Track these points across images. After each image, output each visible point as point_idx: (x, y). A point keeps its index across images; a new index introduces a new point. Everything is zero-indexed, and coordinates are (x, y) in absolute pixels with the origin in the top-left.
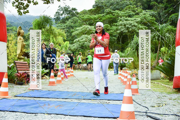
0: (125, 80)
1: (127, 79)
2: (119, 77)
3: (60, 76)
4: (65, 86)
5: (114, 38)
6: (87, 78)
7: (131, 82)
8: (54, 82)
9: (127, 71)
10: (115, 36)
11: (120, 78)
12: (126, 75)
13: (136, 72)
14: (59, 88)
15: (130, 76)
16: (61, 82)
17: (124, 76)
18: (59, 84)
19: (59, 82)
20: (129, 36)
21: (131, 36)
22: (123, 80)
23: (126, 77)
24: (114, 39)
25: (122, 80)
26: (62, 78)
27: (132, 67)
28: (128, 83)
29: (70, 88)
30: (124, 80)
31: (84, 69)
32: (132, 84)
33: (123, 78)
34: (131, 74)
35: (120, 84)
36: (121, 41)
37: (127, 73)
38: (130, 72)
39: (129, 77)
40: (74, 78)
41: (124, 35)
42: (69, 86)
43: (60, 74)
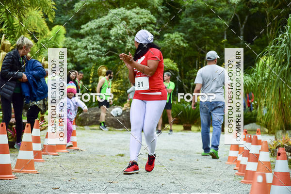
0: (252, 166)
1: (256, 164)
2: (229, 157)
3: (28, 147)
4: (47, 180)
6: (122, 156)
7: (269, 178)
8: (9, 166)
9: (260, 137)
10: (223, 16)
11: (235, 159)
12: (254, 149)
13: (290, 143)
14: (24, 186)
15: (268, 154)
16: (33, 168)
17: (246, 153)
18: (25, 173)
19: (26, 165)
22: (245, 166)
23: (255, 158)
24: (219, 26)
25: (242, 168)
26: (38, 155)
27: (277, 122)
28: (260, 179)
29: (62, 187)
30: (247, 169)
31: (112, 126)
32: (274, 183)
33: (243, 160)
34: (274, 148)
35: (231, 179)
36: (242, 33)
37: (257, 142)
38: (269, 139)
39: (265, 157)
40: (78, 154)
41: (254, 13)
42: (57, 182)
43: (31, 140)
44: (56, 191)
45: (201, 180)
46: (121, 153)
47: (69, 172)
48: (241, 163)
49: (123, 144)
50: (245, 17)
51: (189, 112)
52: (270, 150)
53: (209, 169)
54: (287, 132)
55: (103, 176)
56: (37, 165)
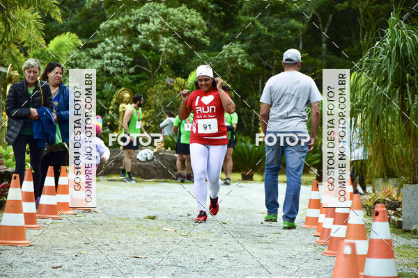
0: (339, 231)
1: (345, 227)
2: (307, 218)
4: (44, 255)
5: (293, 21)
6: (153, 218)
7: (362, 247)
10: (298, 16)
13: (394, 196)
14: (11, 265)
15: (362, 213)
16: (24, 239)
17: (331, 212)
18: (12, 245)
20: (367, 16)
21: (376, 14)
22: (329, 230)
23: (343, 219)
24: (294, 30)
25: (323, 234)
26: (30, 218)
29: (66, 266)
30: (332, 234)
32: (369, 255)
33: (327, 222)
34: (371, 204)
35: (310, 250)
36: (324, 39)
39: (357, 217)
41: (341, 10)
42: (59, 258)
43: (20, 198)
44: (57, 271)
45: (267, 251)
46: (152, 214)
47: (77, 242)
48: (324, 226)
49: (155, 201)
50: (329, 17)
51: (250, 154)
52: (364, 207)
53: (278, 235)
54: (390, 180)
55: (126, 248)
56: (30, 234)
